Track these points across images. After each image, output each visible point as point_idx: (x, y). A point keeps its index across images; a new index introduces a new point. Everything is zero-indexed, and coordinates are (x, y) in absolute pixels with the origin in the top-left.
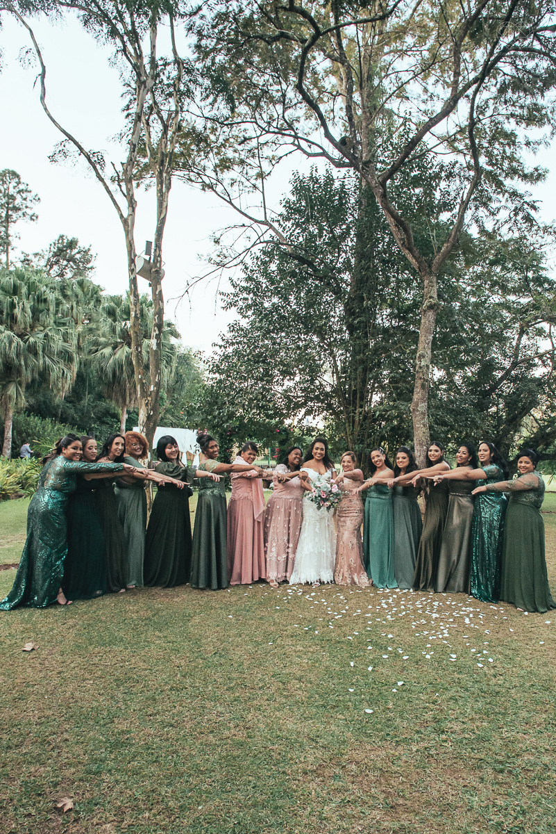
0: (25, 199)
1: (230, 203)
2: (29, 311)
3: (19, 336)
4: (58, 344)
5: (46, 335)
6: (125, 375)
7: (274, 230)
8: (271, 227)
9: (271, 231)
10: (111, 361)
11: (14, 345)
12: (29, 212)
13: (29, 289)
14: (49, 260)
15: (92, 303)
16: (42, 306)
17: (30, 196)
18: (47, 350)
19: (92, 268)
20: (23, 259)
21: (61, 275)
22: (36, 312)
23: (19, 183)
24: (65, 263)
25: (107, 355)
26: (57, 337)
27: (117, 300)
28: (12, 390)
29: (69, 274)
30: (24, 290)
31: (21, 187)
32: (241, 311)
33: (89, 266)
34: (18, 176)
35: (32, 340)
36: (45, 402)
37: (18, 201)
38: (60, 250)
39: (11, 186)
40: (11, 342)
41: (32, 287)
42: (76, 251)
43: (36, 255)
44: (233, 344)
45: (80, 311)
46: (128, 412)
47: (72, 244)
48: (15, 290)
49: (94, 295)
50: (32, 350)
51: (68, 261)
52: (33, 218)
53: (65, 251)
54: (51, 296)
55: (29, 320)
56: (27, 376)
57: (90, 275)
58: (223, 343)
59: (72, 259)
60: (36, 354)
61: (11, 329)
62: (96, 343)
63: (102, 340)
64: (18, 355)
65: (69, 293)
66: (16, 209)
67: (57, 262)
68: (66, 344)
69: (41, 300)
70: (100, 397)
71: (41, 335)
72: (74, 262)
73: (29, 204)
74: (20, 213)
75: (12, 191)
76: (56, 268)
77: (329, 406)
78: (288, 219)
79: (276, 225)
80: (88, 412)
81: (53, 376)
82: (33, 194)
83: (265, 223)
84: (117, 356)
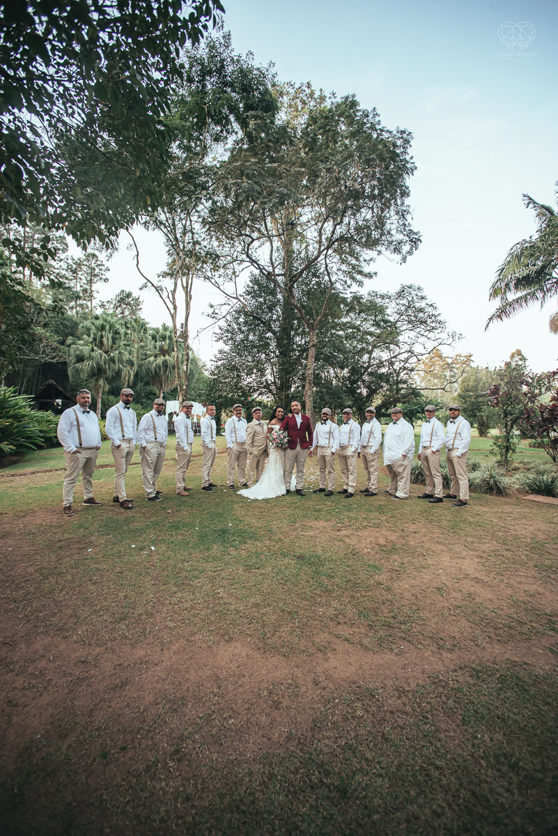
0: (101, 270)
1: (219, 288)
2: (110, 339)
3: (105, 352)
4: (126, 356)
5: (120, 352)
6: (162, 372)
7: (241, 302)
8: (240, 300)
9: (239, 303)
10: (154, 364)
11: (103, 358)
12: (104, 277)
13: (110, 327)
14: (115, 304)
15: (142, 331)
16: (117, 336)
17: (104, 268)
18: (121, 361)
19: (140, 309)
20: (100, 304)
21: (122, 313)
22: (114, 339)
23: (97, 260)
24: (125, 306)
25: (152, 361)
26: (126, 353)
27: (157, 330)
28: (101, 382)
29: (127, 313)
30: (108, 327)
31: (99, 263)
32: (225, 342)
33: (139, 308)
34: (97, 257)
35: (112, 355)
36: (116, 388)
37: (97, 271)
38: (122, 299)
39: (93, 263)
40: (101, 356)
41: (111, 326)
42: (131, 299)
43: (108, 302)
44: (221, 360)
45: (135, 336)
46: (163, 393)
47: (129, 295)
48: (103, 328)
49: (143, 327)
50: (112, 360)
51: (126, 305)
52: (106, 280)
53: (125, 299)
54: (122, 331)
55: (110, 343)
56: (109, 374)
57: (139, 313)
58: (216, 360)
59: (128, 304)
60: (114, 362)
61: (101, 349)
62: (146, 355)
63: (149, 352)
64: (105, 363)
65: (129, 326)
66: (96, 276)
67: (120, 306)
68: (131, 357)
69: (117, 333)
70: (147, 384)
71: (117, 352)
72: (130, 306)
73: (103, 273)
74: (98, 278)
75: (93, 265)
76: (119, 309)
77: (270, 391)
78: (248, 295)
79: (241, 299)
80: (140, 392)
81: (123, 374)
82: (106, 267)
83: (237, 298)
84: (157, 362)
